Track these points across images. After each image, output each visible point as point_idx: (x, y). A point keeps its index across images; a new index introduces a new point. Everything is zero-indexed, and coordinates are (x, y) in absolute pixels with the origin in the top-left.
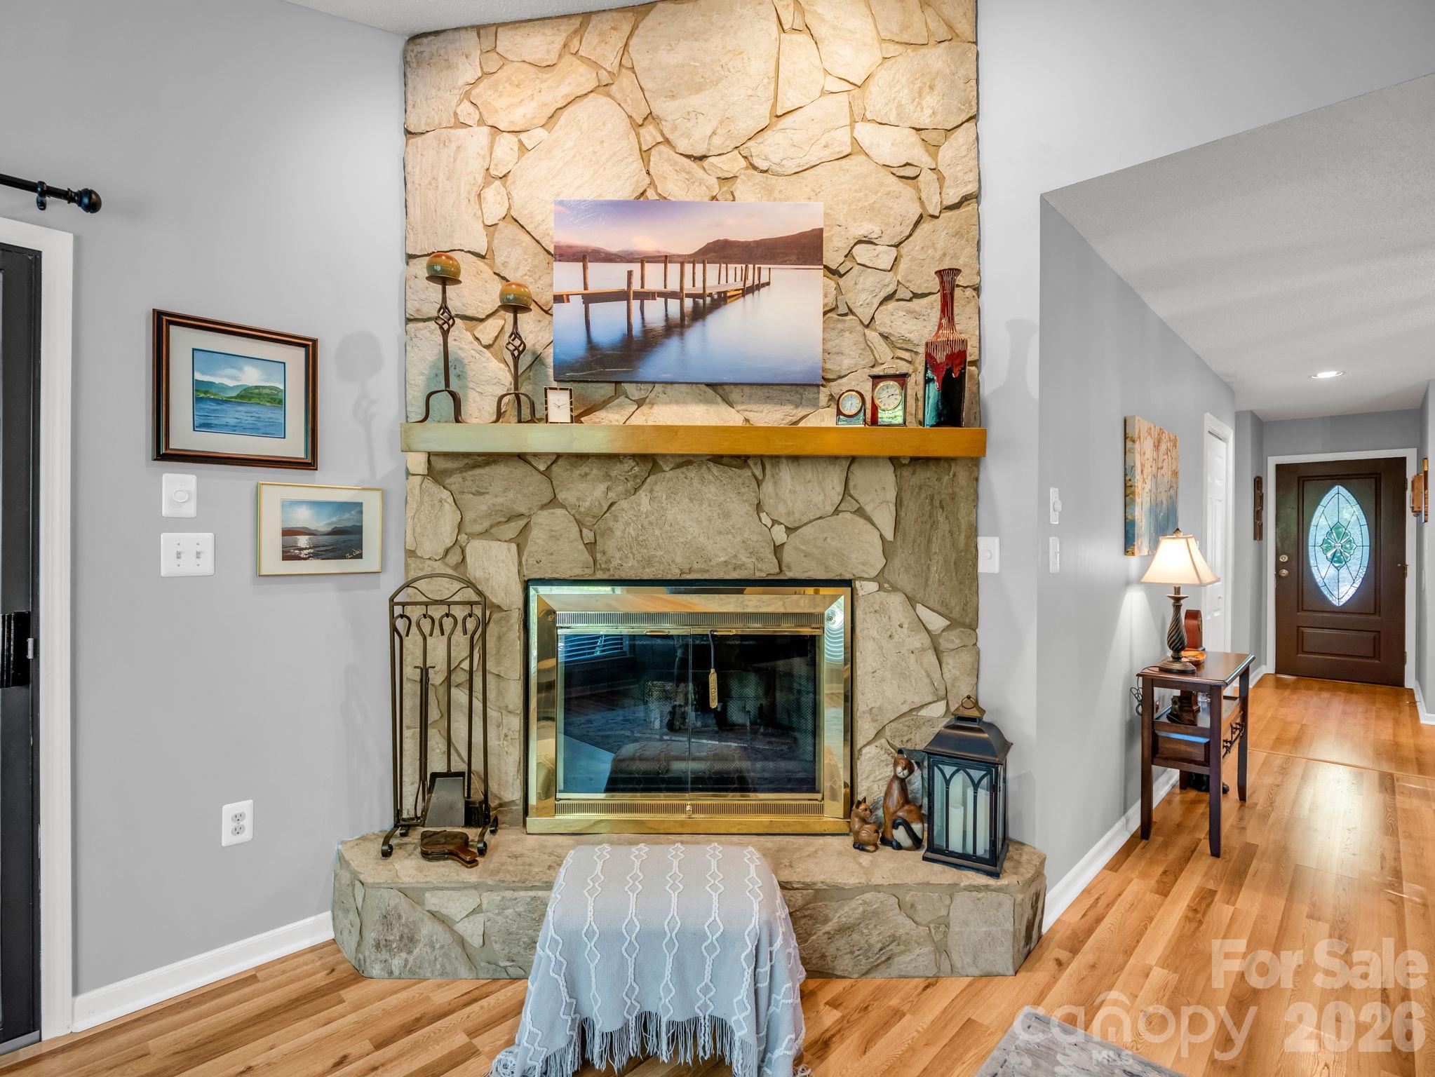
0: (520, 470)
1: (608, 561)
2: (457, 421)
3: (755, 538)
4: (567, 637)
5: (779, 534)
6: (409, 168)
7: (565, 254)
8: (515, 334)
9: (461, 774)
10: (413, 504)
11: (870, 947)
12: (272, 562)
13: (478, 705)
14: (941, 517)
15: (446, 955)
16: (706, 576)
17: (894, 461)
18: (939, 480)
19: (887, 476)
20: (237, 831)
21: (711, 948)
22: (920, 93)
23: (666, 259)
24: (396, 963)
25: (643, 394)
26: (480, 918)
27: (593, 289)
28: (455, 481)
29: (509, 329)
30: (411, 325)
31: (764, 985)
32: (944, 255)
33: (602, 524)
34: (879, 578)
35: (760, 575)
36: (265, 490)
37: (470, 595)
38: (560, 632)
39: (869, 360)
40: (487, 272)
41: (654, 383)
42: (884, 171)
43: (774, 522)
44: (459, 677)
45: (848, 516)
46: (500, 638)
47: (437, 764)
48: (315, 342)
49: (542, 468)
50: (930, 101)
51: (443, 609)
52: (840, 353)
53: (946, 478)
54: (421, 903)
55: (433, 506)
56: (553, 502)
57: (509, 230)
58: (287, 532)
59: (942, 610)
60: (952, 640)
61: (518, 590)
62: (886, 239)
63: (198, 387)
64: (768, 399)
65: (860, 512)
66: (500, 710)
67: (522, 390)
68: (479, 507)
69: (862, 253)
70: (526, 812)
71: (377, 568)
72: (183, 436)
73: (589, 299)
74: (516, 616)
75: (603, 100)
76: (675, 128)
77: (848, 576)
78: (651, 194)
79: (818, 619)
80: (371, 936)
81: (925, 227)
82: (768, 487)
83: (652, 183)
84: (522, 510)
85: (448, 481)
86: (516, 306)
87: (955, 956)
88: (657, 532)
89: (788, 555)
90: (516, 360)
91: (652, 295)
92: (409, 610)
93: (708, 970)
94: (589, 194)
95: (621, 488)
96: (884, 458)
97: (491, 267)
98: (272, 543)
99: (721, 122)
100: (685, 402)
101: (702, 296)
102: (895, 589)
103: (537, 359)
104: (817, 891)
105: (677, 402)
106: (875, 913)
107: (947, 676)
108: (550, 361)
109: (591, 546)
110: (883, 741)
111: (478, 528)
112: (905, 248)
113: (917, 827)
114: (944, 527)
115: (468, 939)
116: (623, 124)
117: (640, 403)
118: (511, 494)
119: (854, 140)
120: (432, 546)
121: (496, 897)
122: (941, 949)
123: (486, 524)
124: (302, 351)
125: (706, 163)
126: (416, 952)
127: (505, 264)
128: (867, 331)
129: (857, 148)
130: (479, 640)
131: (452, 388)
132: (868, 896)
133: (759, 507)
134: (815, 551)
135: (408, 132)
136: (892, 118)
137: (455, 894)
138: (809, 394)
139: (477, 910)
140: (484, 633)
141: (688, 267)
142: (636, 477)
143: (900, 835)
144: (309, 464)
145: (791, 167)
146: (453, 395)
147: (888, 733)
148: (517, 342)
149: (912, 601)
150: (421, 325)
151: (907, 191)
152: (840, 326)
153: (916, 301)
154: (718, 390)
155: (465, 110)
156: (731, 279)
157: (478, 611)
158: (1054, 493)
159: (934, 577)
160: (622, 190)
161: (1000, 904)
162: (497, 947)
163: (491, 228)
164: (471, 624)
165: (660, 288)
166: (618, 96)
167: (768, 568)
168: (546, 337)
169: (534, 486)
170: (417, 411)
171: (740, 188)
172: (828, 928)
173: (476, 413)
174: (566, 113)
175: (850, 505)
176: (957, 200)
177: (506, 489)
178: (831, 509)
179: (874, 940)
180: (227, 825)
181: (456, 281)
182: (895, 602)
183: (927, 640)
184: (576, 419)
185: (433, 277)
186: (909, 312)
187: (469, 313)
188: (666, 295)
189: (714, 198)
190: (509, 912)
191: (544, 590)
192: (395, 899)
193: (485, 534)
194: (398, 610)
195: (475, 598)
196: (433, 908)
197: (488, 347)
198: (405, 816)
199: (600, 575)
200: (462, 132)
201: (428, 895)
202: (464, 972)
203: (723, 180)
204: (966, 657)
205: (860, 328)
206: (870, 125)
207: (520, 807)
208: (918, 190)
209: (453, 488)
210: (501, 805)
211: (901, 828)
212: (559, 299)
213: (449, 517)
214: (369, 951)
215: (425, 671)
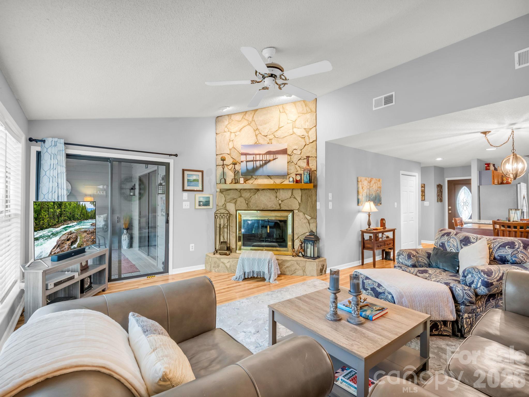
0: (235, 191)
1: (250, 207)
2: (225, 184)
3: (276, 202)
4: (243, 220)
5: (280, 202)
6: (217, 140)
7: (242, 154)
8: (235, 168)
9: (226, 242)
10: (217, 197)
11: (292, 270)
12: (197, 207)
13: (228, 231)
14: (309, 199)
15: (224, 269)
16: (267, 209)
17: (301, 189)
18: (309, 192)
19: (300, 191)
20: (192, 249)
21: (262, 261)
22: (305, 122)
23: (260, 154)
24: (216, 270)
25: (256, 178)
26: (229, 263)
27: (247, 160)
28: (224, 193)
29: (234, 168)
30: (217, 166)
31: (270, 267)
32: (310, 151)
33: (249, 200)
34: (298, 210)
35: (277, 209)
36: (196, 195)
37: (227, 212)
38: (242, 219)
39: (296, 171)
40: (230, 157)
41: (258, 176)
42: (299, 137)
43: (279, 200)
44: (225, 226)
45: (292, 198)
46: (232, 220)
47: (222, 240)
48: (203, 171)
49: (239, 190)
50: (307, 124)
51: (223, 214)
52: (291, 169)
53: (310, 192)
54: (220, 260)
55: (221, 197)
56: (241, 196)
57: (233, 150)
58: (199, 202)
59: (310, 216)
60: (312, 221)
61: (235, 212)
62: (299, 149)
63: (188, 179)
64: (278, 178)
65: (295, 198)
66: (232, 232)
67: (236, 178)
68: (228, 197)
69: (295, 152)
70: (236, 250)
71: (212, 208)
72: (186, 188)
73: (247, 162)
74: (235, 216)
75: (249, 126)
76: (262, 131)
77: (293, 209)
78: (257, 143)
79: (287, 217)
80: (212, 265)
81: (306, 146)
82: (278, 193)
83: (258, 141)
84: (236, 198)
85: (223, 193)
86: (235, 164)
87: (306, 272)
88: (259, 201)
89: (282, 206)
90: (235, 173)
91: (257, 161)
92: (217, 215)
93: (262, 264)
94: (247, 143)
95: (252, 194)
96: (299, 189)
97: (231, 156)
98: (197, 203)
99: (270, 129)
100: (263, 179)
101: (266, 161)
102: (301, 212)
103: (238, 172)
104: (283, 261)
105: (262, 179)
106: (293, 265)
107: (311, 227)
108: (240, 172)
109: (247, 204)
110: (299, 239)
111: (228, 201)
112: (302, 150)
113: (303, 253)
114: (310, 200)
115: (227, 266)
116: (252, 130)
117: (256, 179)
118: (234, 195)
119: (293, 132)
120: (221, 204)
121: (232, 260)
122: (304, 271)
123: (230, 200)
124: (201, 173)
125: (267, 137)
126: (219, 268)
127: (233, 155)
128: (296, 165)
129: (294, 133)
130: (229, 220)
131: (224, 178)
132: (292, 262)
133: (276, 197)
134: (287, 205)
135: (216, 133)
136: (300, 127)
137: (225, 259)
138: (285, 177)
139: (229, 262)
140: (229, 219)
141: (264, 156)
142: (255, 192)
143: (300, 254)
144: (202, 191)
145: (282, 137)
146: (225, 179)
147: (300, 237)
148: (235, 170)
149: (304, 214)
150: (219, 166)
151: (303, 140)
152: (291, 165)
153: (305, 160)
154: (269, 177)
155: (226, 129)
156: (271, 158)
157: (229, 215)
158: (330, 195)
159: (308, 209)
160: (252, 142)
161: (314, 264)
162: (232, 268)
163: (230, 150)
164: (227, 217)
165: (259, 159)
166: (252, 126)
167: (278, 208)
168: (240, 168)
169: (238, 193)
170: (218, 182)
171: (273, 141)
172: (285, 267)
173: (228, 181)
174: (243, 129)
175: (293, 196)
176: (312, 141)
177: (233, 194)
178: (289, 197)
179: (292, 269)
180: (191, 248)
181: (225, 160)
182: (301, 214)
183: (307, 221)
184: (245, 182)
185: (222, 160)
186: (303, 162)
187: (227, 164)
188: (260, 161)
189: (268, 143)
190: (234, 262)
191: (239, 212)
192: (216, 260)
193: (229, 202)
194: (216, 215)
195: (228, 213)
196: (222, 261)
197: (230, 170)
198: (217, 249)
199: (249, 209)
200: (225, 133)
201: (221, 259)
202: (227, 271)
203: (270, 140)
204: (314, 224)
205: (294, 165)
206: (296, 129)
207: (235, 249)
208: (305, 140)
209: (224, 194)
210: (232, 249)
211: (300, 253)
212: (242, 162)
213: (223, 199)
214: (212, 268)
215: (220, 225)
